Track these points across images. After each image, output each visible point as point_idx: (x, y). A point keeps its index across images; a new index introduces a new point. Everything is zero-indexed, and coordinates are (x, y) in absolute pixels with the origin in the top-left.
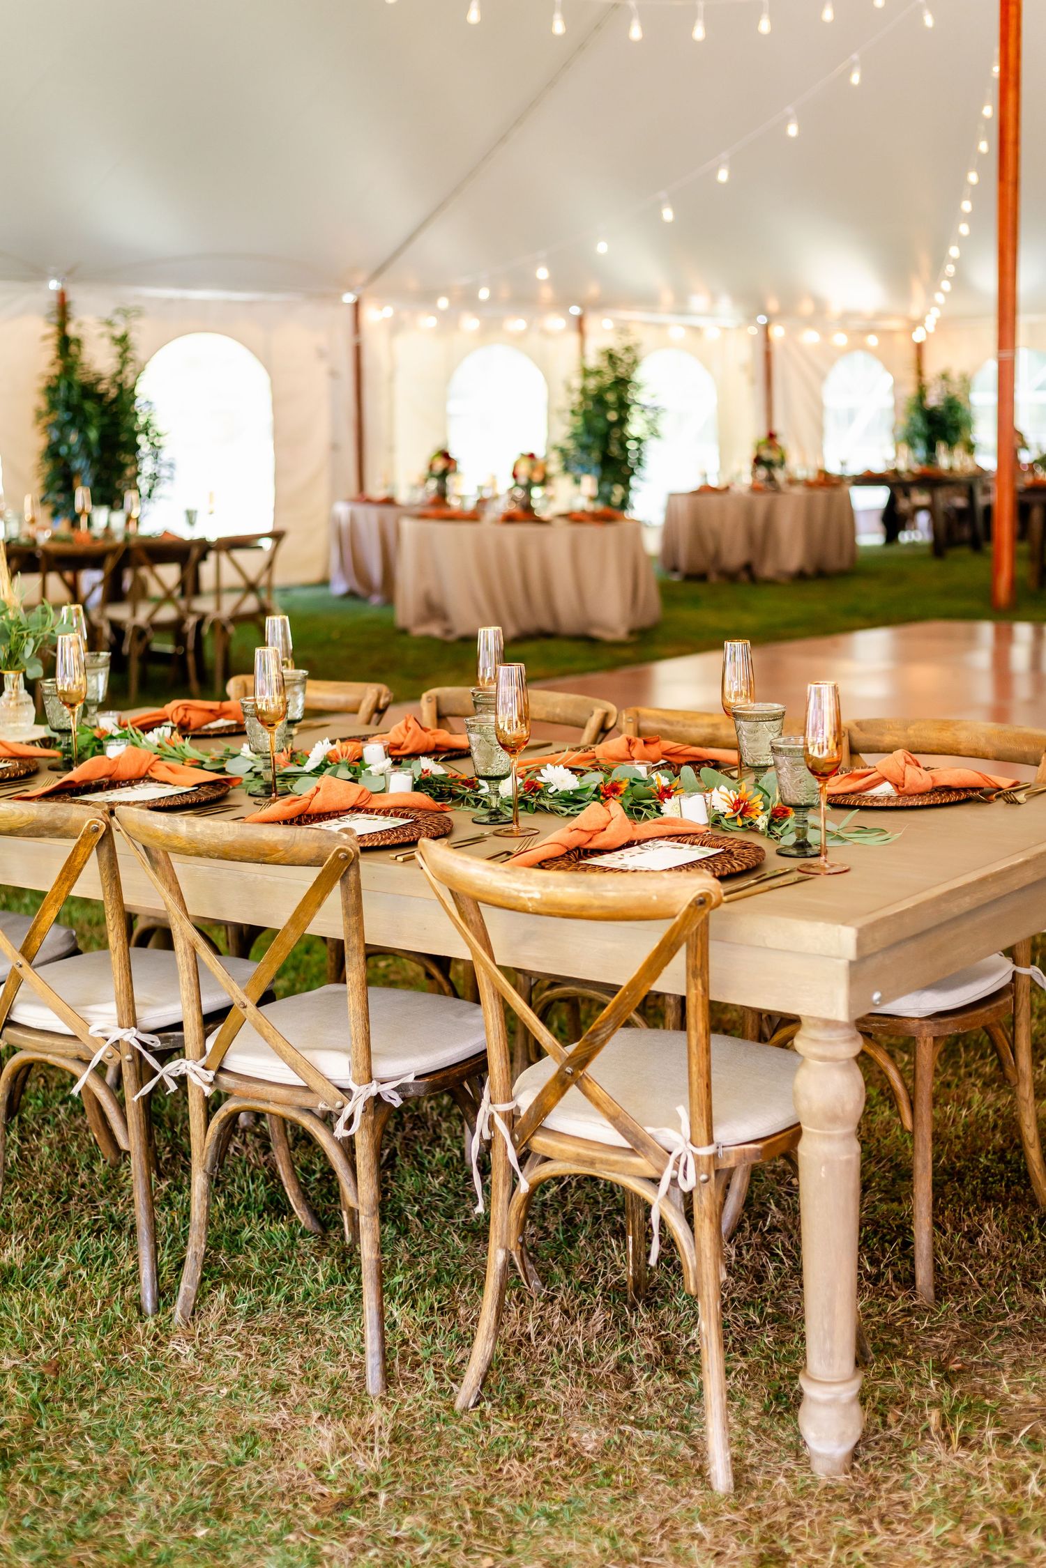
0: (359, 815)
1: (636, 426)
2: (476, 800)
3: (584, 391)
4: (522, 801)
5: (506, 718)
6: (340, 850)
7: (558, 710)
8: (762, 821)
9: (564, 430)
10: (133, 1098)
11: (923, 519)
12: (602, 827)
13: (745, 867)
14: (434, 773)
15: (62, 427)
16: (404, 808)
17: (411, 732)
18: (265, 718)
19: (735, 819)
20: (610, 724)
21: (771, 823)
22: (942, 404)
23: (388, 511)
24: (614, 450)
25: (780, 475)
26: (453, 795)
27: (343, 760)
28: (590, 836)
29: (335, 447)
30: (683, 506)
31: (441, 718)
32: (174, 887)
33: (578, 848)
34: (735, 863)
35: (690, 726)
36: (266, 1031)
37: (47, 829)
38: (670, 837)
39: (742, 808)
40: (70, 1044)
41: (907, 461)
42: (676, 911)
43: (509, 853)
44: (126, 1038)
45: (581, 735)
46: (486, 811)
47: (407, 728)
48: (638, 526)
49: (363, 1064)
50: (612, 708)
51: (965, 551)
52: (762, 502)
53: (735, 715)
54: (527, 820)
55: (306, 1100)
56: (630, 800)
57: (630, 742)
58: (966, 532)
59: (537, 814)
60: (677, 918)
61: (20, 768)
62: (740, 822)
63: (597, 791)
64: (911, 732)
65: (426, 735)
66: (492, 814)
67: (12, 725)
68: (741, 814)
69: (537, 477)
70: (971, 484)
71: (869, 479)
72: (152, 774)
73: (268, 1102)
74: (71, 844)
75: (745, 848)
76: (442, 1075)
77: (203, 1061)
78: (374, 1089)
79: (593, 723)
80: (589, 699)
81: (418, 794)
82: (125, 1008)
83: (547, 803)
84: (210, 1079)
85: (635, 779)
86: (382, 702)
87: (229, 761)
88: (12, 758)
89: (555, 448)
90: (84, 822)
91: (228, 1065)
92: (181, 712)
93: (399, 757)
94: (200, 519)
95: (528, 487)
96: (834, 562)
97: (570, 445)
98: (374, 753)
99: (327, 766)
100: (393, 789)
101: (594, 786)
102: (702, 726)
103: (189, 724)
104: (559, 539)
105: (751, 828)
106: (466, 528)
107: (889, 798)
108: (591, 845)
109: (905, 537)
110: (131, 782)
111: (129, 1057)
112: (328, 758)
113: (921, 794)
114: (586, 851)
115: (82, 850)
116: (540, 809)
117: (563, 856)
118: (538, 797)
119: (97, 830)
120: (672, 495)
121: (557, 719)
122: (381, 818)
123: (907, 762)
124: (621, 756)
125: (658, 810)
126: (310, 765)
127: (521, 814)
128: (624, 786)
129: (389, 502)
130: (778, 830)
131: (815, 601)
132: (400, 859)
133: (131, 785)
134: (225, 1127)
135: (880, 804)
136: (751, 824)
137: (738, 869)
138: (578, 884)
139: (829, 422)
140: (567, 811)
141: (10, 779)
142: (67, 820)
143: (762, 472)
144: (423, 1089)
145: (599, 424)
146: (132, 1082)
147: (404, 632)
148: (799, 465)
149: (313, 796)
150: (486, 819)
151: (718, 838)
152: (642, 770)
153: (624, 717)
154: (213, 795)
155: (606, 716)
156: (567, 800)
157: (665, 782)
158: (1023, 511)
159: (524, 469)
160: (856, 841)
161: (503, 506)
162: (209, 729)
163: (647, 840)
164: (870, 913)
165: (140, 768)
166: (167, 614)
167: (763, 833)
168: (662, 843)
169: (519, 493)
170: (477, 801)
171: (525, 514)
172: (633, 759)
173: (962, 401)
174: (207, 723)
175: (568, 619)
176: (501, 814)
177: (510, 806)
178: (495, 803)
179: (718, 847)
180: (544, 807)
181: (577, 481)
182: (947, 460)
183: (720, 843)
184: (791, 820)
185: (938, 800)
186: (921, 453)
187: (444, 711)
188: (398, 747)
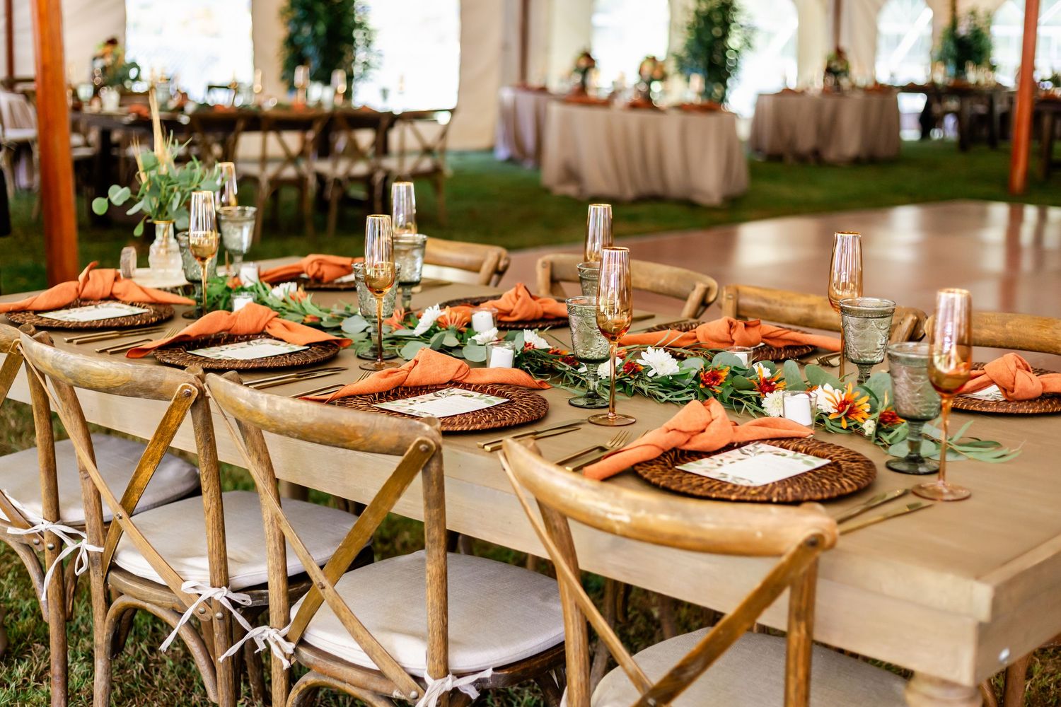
0: (456, 390)
1: (734, 41)
2: (575, 378)
3: (697, 13)
4: (621, 383)
5: (607, 299)
6: (421, 442)
7: (662, 282)
8: (869, 427)
9: (680, 42)
10: (223, 656)
11: (950, 121)
12: (701, 428)
13: (855, 487)
14: (537, 346)
15: (298, 22)
16: (502, 384)
17: (520, 300)
18: (374, 284)
19: (839, 420)
20: (711, 298)
21: (879, 428)
22: (969, 34)
23: (542, 98)
24: (717, 58)
25: (845, 82)
26: (553, 371)
27: (451, 326)
28: (688, 437)
29: (505, 47)
30: (768, 103)
31: (554, 282)
32: (263, 457)
33: (674, 449)
34: (844, 480)
35: (787, 305)
36: (343, 614)
37: (142, 390)
38: (773, 440)
39: (848, 409)
40: (165, 595)
41: (942, 76)
42: (783, 548)
43: (602, 449)
44: (217, 597)
45: (682, 307)
46: (583, 392)
47: (517, 296)
48: (734, 116)
49: (439, 657)
50: (713, 283)
51: (984, 148)
52: (829, 102)
53: (842, 309)
54: (626, 406)
55: (383, 687)
56: (731, 390)
57: (731, 325)
58: (984, 132)
59: (635, 397)
60: (784, 559)
61: (154, 315)
62: (844, 424)
63: (696, 377)
64: (1009, 327)
65: (535, 304)
66: (588, 396)
67: (162, 271)
68: (846, 416)
69: (657, 74)
70: (991, 94)
71: (912, 88)
72: (267, 330)
73: (345, 682)
74: (165, 405)
75: (853, 461)
76: (522, 667)
77: (285, 631)
78: (449, 683)
79: (695, 297)
80: (692, 273)
81: (517, 371)
82: (216, 567)
83: (645, 387)
84: (291, 651)
85: (735, 367)
86: (502, 264)
87: (346, 320)
88: (151, 304)
89: (674, 55)
90: (177, 385)
91: (309, 639)
92: (316, 266)
93: (507, 325)
94: (392, 96)
95: (649, 83)
96: (883, 150)
97: (684, 54)
98: (483, 320)
99: (436, 331)
100: (493, 364)
101: (694, 372)
102: (799, 306)
103: (322, 277)
104: (671, 126)
105: (856, 431)
106: (599, 113)
107: (997, 402)
108: (689, 447)
109: (936, 134)
110: (248, 337)
111: (219, 615)
112: (438, 323)
113: (1031, 400)
114: (683, 452)
115: (176, 413)
116: (638, 392)
117: (658, 458)
118: (637, 380)
119: (189, 395)
120: (761, 96)
121: (661, 290)
122: (476, 395)
123: (1018, 367)
124: (721, 338)
125: (759, 403)
126: (420, 329)
127: (618, 397)
128: (724, 374)
129: (543, 90)
130: (886, 438)
131: (869, 181)
132: (488, 448)
133: (248, 340)
134: (305, 697)
135: (990, 410)
136: (856, 426)
137: (849, 490)
138: (673, 511)
139: (882, 44)
140: (666, 398)
141: (141, 326)
142: (161, 383)
143: (831, 80)
144: (501, 682)
145: (707, 39)
146: (222, 639)
147: (547, 191)
148: (859, 75)
149: (411, 368)
150: (582, 402)
151: (824, 445)
152: (743, 357)
153: (725, 293)
154: (321, 357)
155: (707, 291)
156: (665, 386)
157: (766, 373)
158: (1036, 117)
159: (648, 68)
160: (970, 455)
161: (629, 96)
162: (342, 283)
163: (747, 443)
164: (1005, 563)
165: (258, 323)
166: (360, 169)
167: (869, 438)
168: (764, 447)
169: (643, 87)
170: (577, 380)
171: (645, 103)
172: (732, 343)
173: (985, 32)
174: (340, 277)
175: (675, 185)
176: (599, 397)
177: (608, 388)
178: (593, 384)
179: (824, 457)
180: (642, 390)
181: (688, 80)
182: (973, 76)
183: (826, 451)
184: (902, 428)
185: (1050, 408)
186: (951, 70)
187: (558, 276)
188: (508, 314)
